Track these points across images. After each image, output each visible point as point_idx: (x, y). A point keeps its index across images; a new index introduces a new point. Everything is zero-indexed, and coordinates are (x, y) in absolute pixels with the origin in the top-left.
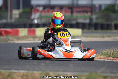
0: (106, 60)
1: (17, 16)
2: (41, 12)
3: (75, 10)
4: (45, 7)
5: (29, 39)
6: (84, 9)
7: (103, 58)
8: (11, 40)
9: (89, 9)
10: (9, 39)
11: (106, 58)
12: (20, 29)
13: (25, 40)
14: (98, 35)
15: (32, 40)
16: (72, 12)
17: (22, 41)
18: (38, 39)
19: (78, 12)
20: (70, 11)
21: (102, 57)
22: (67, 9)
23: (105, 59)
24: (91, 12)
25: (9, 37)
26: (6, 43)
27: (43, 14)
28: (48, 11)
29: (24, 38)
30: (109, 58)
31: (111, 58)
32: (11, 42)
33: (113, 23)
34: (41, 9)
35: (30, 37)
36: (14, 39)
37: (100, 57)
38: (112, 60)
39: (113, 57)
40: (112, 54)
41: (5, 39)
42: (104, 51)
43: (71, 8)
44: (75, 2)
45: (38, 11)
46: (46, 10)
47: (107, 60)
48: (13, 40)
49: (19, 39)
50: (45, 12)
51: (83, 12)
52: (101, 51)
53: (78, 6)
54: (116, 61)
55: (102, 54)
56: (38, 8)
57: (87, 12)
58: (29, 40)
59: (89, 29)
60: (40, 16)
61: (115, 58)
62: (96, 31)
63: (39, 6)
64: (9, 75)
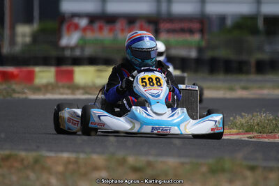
0: (244, 137)
1: (28, 40)
2: (85, 30)
3: (163, 26)
4: (93, 18)
5: (62, 91)
6: (185, 25)
7: (237, 134)
8: (19, 93)
9: (196, 26)
10: (14, 91)
11: (244, 134)
12: (37, 69)
13: (52, 93)
14: (220, 84)
15: (67, 94)
16: (157, 32)
17: (44, 94)
18: (81, 91)
19: (169, 31)
20: (152, 27)
21: (234, 131)
22: (146, 25)
23: (241, 136)
24: (202, 31)
25: (14, 86)
26: (9, 98)
27: (90, 35)
28: (101, 29)
29: (50, 88)
30: (252, 135)
31: (256, 134)
32: (19, 98)
33: (253, 60)
34: (83, 22)
35: (63, 87)
36: (26, 91)
37: (229, 131)
38: (258, 138)
39: (260, 133)
40: (258, 124)
41: (5, 89)
42: (238, 117)
43: (155, 23)
44: (164, 8)
45: (76, 27)
46: (96, 25)
47: (247, 139)
48: (24, 93)
49: (38, 89)
50: (93, 30)
51: (183, 31)
52: (231, 118)
53: (171, 18)
54: (266, 140)
55: (234, 125)
56: (76, 20)
57: (191, 32)
58: (61, 94)
60: (82, 39)
61: (265, 135)
63: (79, 15)
64: (36, 161)
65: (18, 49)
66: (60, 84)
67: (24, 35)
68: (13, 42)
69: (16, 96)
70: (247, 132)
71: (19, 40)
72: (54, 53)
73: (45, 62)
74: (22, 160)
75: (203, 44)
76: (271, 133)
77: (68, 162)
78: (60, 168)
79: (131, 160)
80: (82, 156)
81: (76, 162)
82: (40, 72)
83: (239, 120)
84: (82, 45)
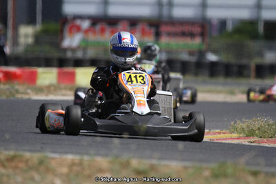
0: (245, 142)
1: (30, 40)
2: (86, 32)
3: (164, 29)
4: (95, 20)
5: (64, 92)
6: (186, 29)
7: (238, 139)
8: (22, 93)
9: (197, 30)
10: (17, 91)
11: (245, 138)
12: (40, 70)
13: (55, 95)
14: (220, 88)
16: (158, 35)
17: (47, 95)
19: (170, 34)
20: (153, 30)
21: (235, 135)
22: (147, 28)
23: (242, 140)
24: (203, 35)
25: (17, 87)
26: (12, 98)
27: (92, 37)
28: (103, 31)
29: (52, 88)
30: (252, 140)
31: (257, 139)
32: (22, 98)
33: (253, 63)
34: (86, 24)
35: (65, 89)
36: (29, 91)
37: (230, 135)
38: (259, 143)
39: (261, 137)
40: (259, 129)
41: (8, 89)
42: (238, 122)
43: (156, 25)
44: (165, 11)
45: (79, 29)
46: (98, 27)
47: (248, 144)
48: (27, 94)
49: (40, 90)
50: (94, 32)
51: (183, 34)
52: (232, 123)
53: (173, 22)
54: (266, 145)
55: (235, 130)
56: (78, 22)
57: (192, 35)
58: (63, 95)
59: (196, 74)
60: (84, 40)
61: (265, 140)
62: (213, 80)
63: (81, 17)
64: (41, 162)
65: (20, 49)
66: (63, 85)
67: (26, 36)
68: (15, 43)
69: (19, 96)
70: (247, 136)
71: (22, 40)
72: (56, 54)
73: (47, 63)
74: (27, 161)
75: (204, 47)
76: (272, 137)
77: (73, 164)
78: (65, 170)
79: (135, 163)
80: (86, 158)
81: (81, 164)
82: (43, 73)
83: (240, 125)
84: (84, 46)
